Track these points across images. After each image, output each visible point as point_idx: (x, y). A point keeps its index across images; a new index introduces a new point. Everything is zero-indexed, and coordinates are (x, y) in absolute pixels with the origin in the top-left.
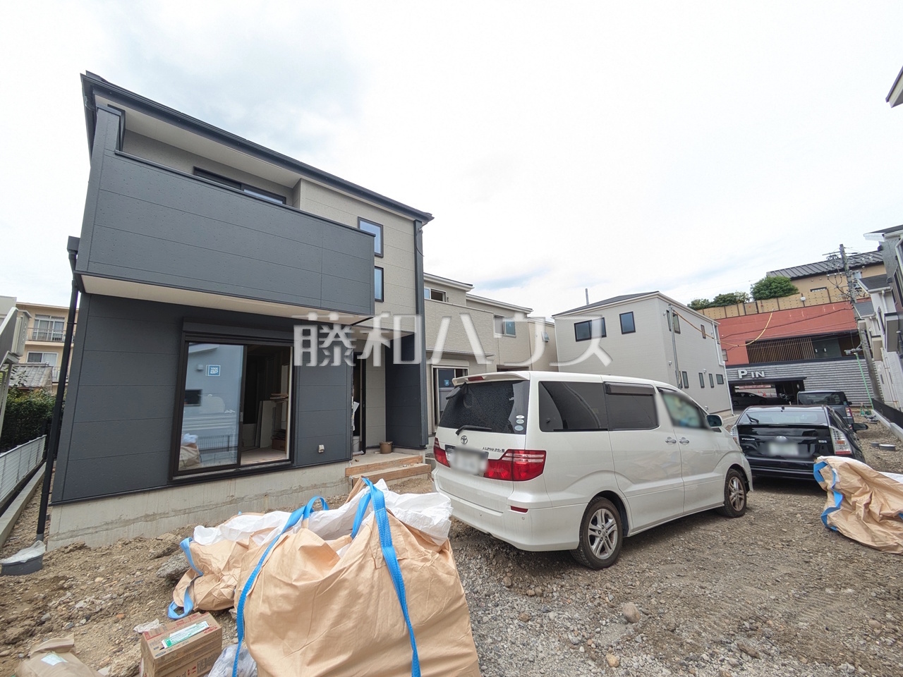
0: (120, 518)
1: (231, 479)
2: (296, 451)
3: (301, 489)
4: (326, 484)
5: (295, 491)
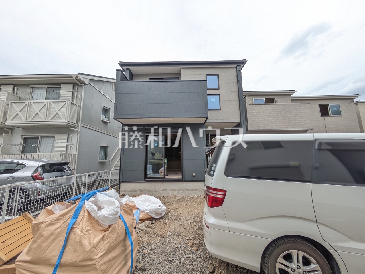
0: (134, 189)
1: (162, 182)
2: (184, 175)
3: (187, 190)
4: (197, 190)
5: (185, 190)
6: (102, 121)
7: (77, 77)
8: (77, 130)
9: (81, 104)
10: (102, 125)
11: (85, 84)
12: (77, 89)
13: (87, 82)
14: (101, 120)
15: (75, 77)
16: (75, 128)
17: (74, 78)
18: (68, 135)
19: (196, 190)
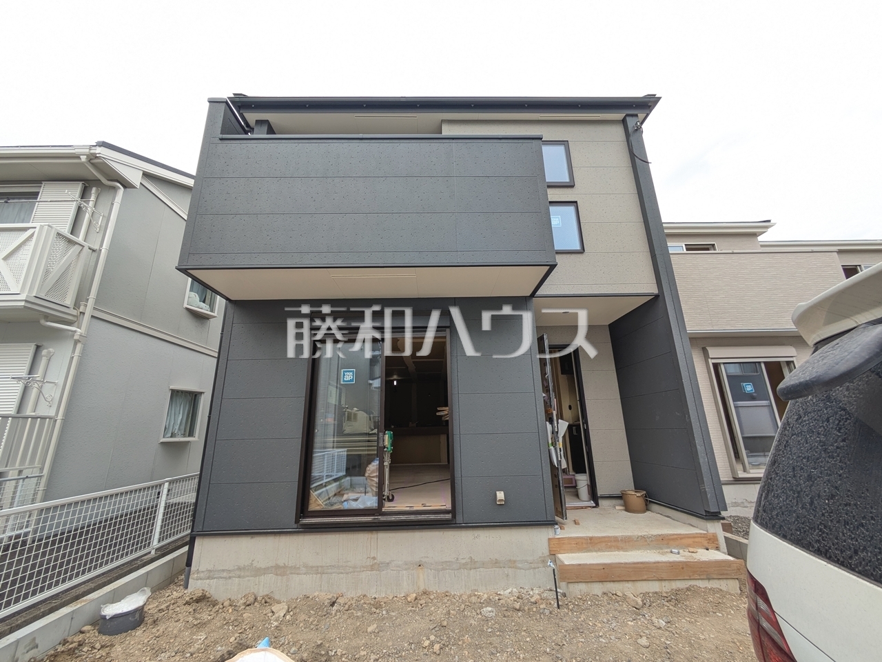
0: (252, 564)
1: (371, 531)
2: (458, 498)
3: (472, 565)
4: (515, 561)
5: (464, 566)
6: (188, 309)
7: (95, 156)
8: (73, 328)
9: (101, 245)
10: (188, 322)
11: (127, 185)
12: (97, 199)
13: (135, 178)
14: (186, 305)
15: (87, 155)
16: (70, 323)
17: (83, 158)
18: (38, 347)
19: (512, 564)
